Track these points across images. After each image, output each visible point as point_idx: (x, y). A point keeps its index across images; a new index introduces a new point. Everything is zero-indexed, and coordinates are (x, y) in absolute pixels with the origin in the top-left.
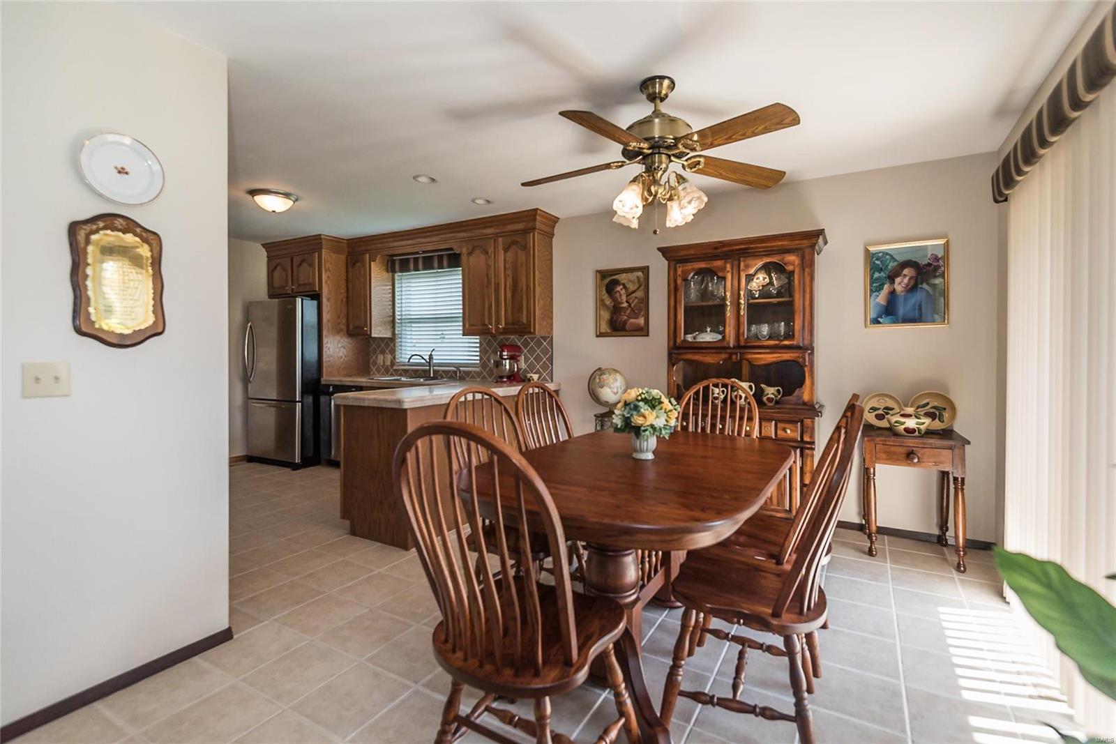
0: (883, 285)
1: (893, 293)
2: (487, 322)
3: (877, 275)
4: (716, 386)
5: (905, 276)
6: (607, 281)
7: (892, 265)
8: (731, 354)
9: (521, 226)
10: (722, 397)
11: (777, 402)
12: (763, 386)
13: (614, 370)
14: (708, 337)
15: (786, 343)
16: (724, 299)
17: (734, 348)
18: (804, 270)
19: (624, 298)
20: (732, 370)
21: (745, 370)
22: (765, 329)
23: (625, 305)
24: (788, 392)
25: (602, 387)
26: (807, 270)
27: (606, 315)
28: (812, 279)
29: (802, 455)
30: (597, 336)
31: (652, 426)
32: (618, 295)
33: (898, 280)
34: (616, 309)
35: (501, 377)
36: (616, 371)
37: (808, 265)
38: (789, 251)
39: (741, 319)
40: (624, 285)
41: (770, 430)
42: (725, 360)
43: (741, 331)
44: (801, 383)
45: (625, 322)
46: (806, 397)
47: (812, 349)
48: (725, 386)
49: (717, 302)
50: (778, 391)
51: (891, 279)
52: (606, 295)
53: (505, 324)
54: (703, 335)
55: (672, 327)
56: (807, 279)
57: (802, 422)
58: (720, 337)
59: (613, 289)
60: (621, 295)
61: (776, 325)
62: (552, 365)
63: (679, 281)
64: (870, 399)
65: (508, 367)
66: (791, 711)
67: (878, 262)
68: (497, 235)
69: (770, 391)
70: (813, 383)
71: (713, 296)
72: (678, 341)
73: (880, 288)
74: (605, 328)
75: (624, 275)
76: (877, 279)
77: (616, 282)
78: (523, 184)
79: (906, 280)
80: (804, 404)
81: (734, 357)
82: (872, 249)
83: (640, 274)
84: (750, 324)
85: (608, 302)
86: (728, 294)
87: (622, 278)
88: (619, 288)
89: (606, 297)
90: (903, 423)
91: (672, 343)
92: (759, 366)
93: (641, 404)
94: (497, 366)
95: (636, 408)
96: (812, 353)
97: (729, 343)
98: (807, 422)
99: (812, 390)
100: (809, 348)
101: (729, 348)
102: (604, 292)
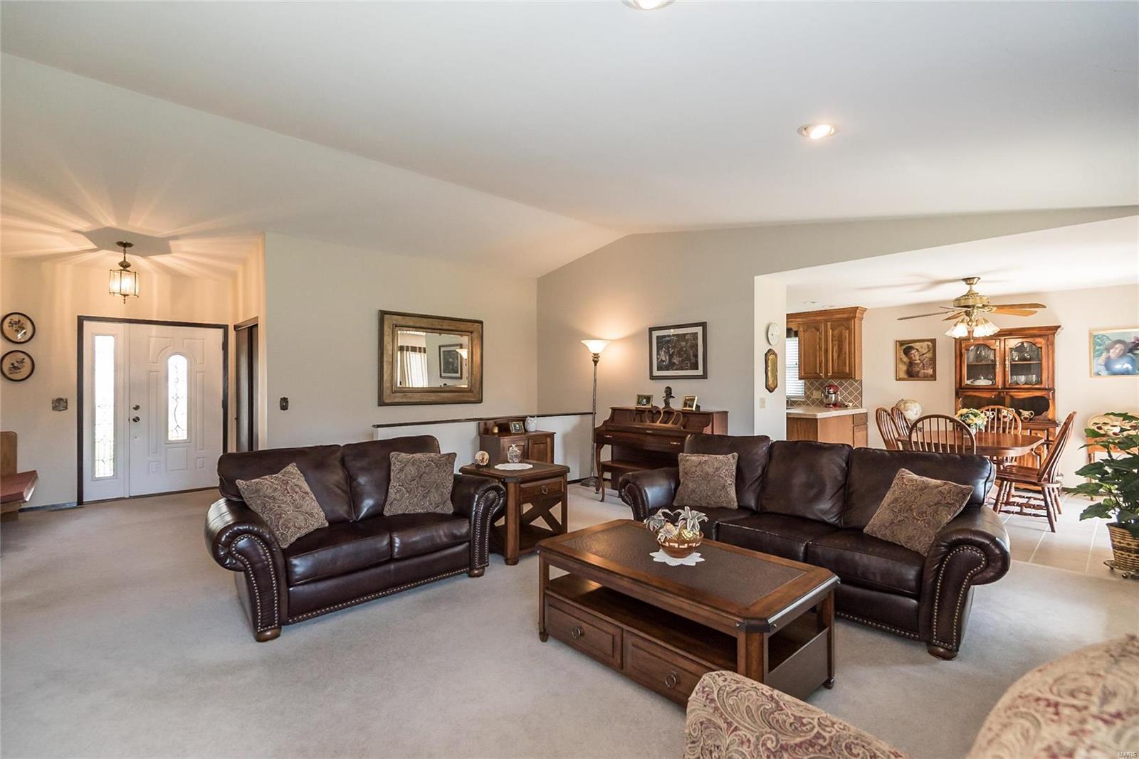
0: (1102, 353)
1: (1109, 358)
2: (818, 372)
3: (1097, 348)
4: (988, 410)
5: (1117, 348)
6: (904, 347)
7: (1108, 342)
8: (1000, 393)
9: (845, 316)
10: (992, 416)
11: (1031, 419)
12: (1021, 410)
13: (913, 401)
14: (982, 382)
15: (1037, 386)
16: (994, 361)
17: (1002, 389)
18: (1048, 347)
19: (917, 357)
20: (999, 401)
21: (1008, 400)
22: (1022, 379)
23: (918, 361)
24: (1038, 413)
25: (907, 410)
26: (1050, 347)
27: (904, 368)
28: (1053, 351)
29: (1048, 448)
30: (897, 380)
31: (976, 424)
32: (913, 355)
33: (1111, 351)
34: (911, 364)
35: (830, 404)
36: (915, 402)
37: (1051, 344)
38: (1040, 336)
39: (1007, 374)
40: (917, 350)
41: (1028, 433)
42: (995, 396)
43: (1007, 379)
44: (1047, 408)
45: (918, 372)
46: (1050, 417)
47: (1054, 390)
48: (993, 410)
49: (990, 362)
50: (1031, 414)
51: (1108, 350)
52: (904, 355)
53: (833, 373)
54: (978, 381)
55: (958, 376)
56: (1050, 352)
57: (1048, 430)
58: (990, 383)
59: (909, 352)
60: (915, 356)
61: (1030, 376)
62: (862, 397)
63: (963, 351)
64: (1094, 418)
65: (833, 398)
66: (1046, 514)
67: (1098, 340)
68: (826, 321)
69: (1026, 414)
70: (1054, 409)
71: (986, 358)
72: (963, 384)
73: (1100, 355)
74: (903, 375)
75: (918, 344)
76: (1098, 350)
77: (911, 348)
78: (899, 319)
79: (1117, 351)
80: (1049, 420)
81: (1002, 394)
82: (1095, 333)
83: (930, 343)
84: (1011, 375)
85: (905, 359)
86: (997, 359)
87: (916, 345)
88: (913, 351)
89: (903, 356)
90: (1112, 430)
91: (958, 385)
92: (1019, 399)
93: (970, 415)
94: (827, 398)
95: (968, 416)
96: (1054, 393)
97: (998, 386)
98: (1051, 430)
99: (1054, 413)
100: (1052, 389)
101: (999, 389)
102: (902, 353)
